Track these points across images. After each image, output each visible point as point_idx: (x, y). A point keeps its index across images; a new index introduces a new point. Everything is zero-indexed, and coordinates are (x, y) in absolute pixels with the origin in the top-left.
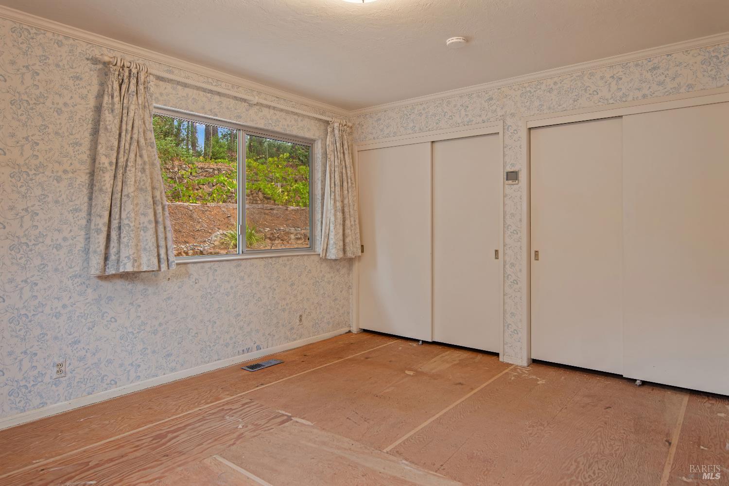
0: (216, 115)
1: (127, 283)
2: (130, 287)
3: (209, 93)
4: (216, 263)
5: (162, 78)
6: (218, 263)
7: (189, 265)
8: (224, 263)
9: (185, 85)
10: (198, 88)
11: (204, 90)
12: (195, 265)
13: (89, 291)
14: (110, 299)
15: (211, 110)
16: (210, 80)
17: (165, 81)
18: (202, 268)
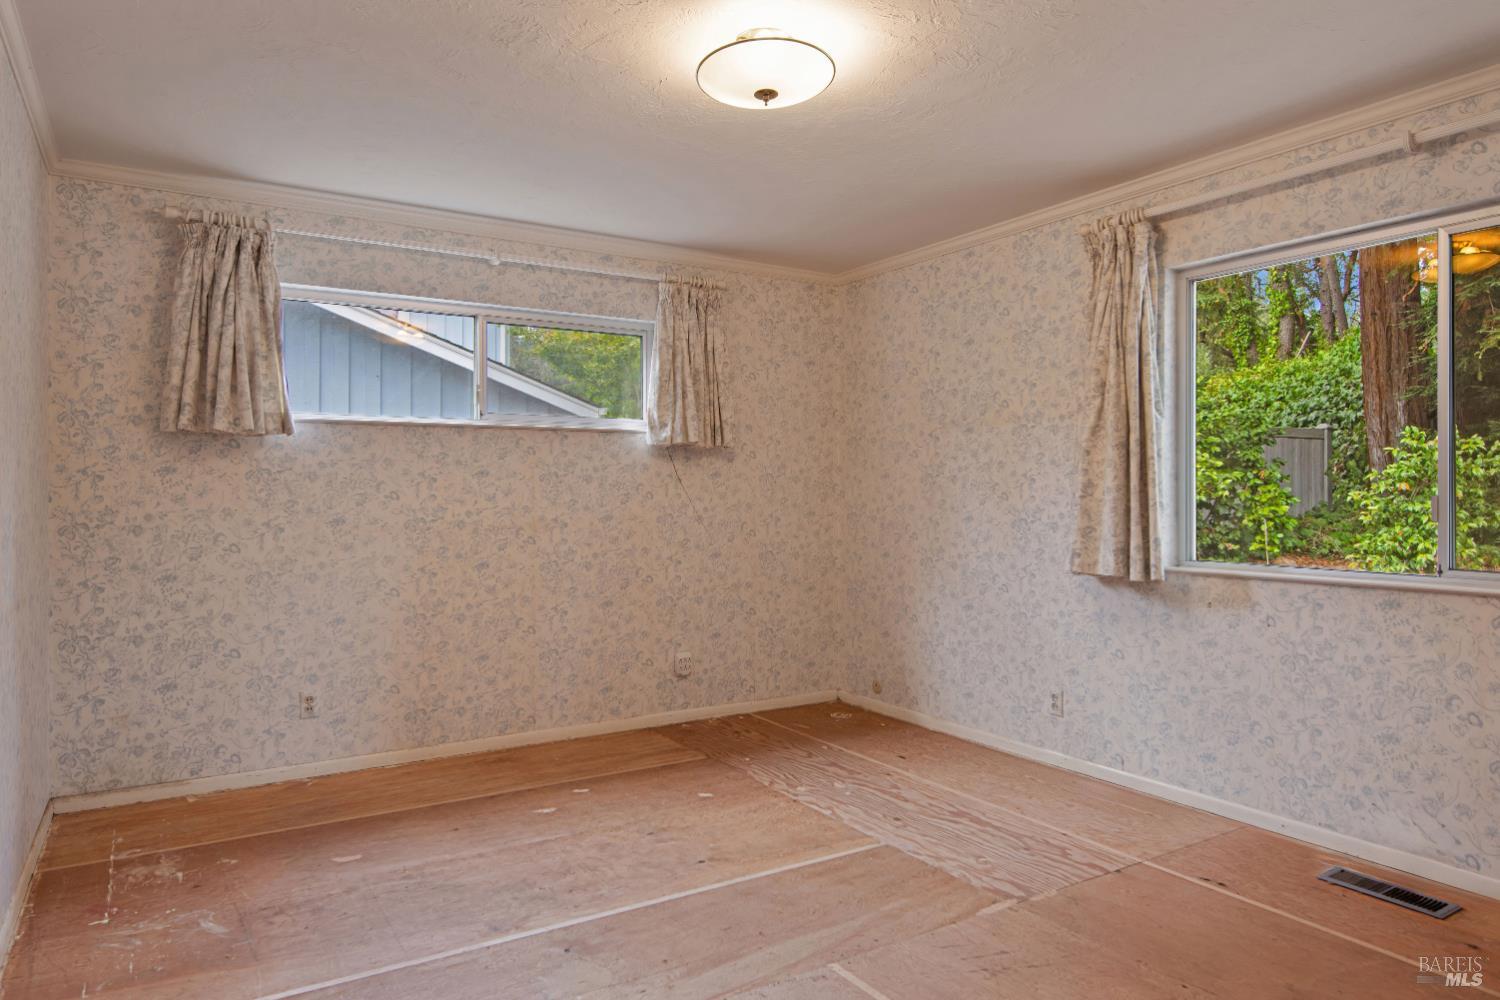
0: (1322, 228)
1: (1138, 597)
2: (1142, 604)
3: (1301, 184)
4: (1322, 588)
5: (1197, 206)
6: (1327, 588)
7: (1252, 583)
8: (1343, 591)
9: (1245, 196)
10: (1273, 188)
11: (1289, 184)
12: (1265, 585)
13: (1089, 598)
14: (1115, 618)
15: (1306, 225)
16: (1304, 153)
17: (1204, 209)
18: (1284, 594)
